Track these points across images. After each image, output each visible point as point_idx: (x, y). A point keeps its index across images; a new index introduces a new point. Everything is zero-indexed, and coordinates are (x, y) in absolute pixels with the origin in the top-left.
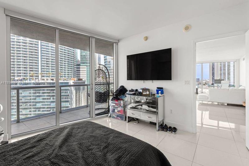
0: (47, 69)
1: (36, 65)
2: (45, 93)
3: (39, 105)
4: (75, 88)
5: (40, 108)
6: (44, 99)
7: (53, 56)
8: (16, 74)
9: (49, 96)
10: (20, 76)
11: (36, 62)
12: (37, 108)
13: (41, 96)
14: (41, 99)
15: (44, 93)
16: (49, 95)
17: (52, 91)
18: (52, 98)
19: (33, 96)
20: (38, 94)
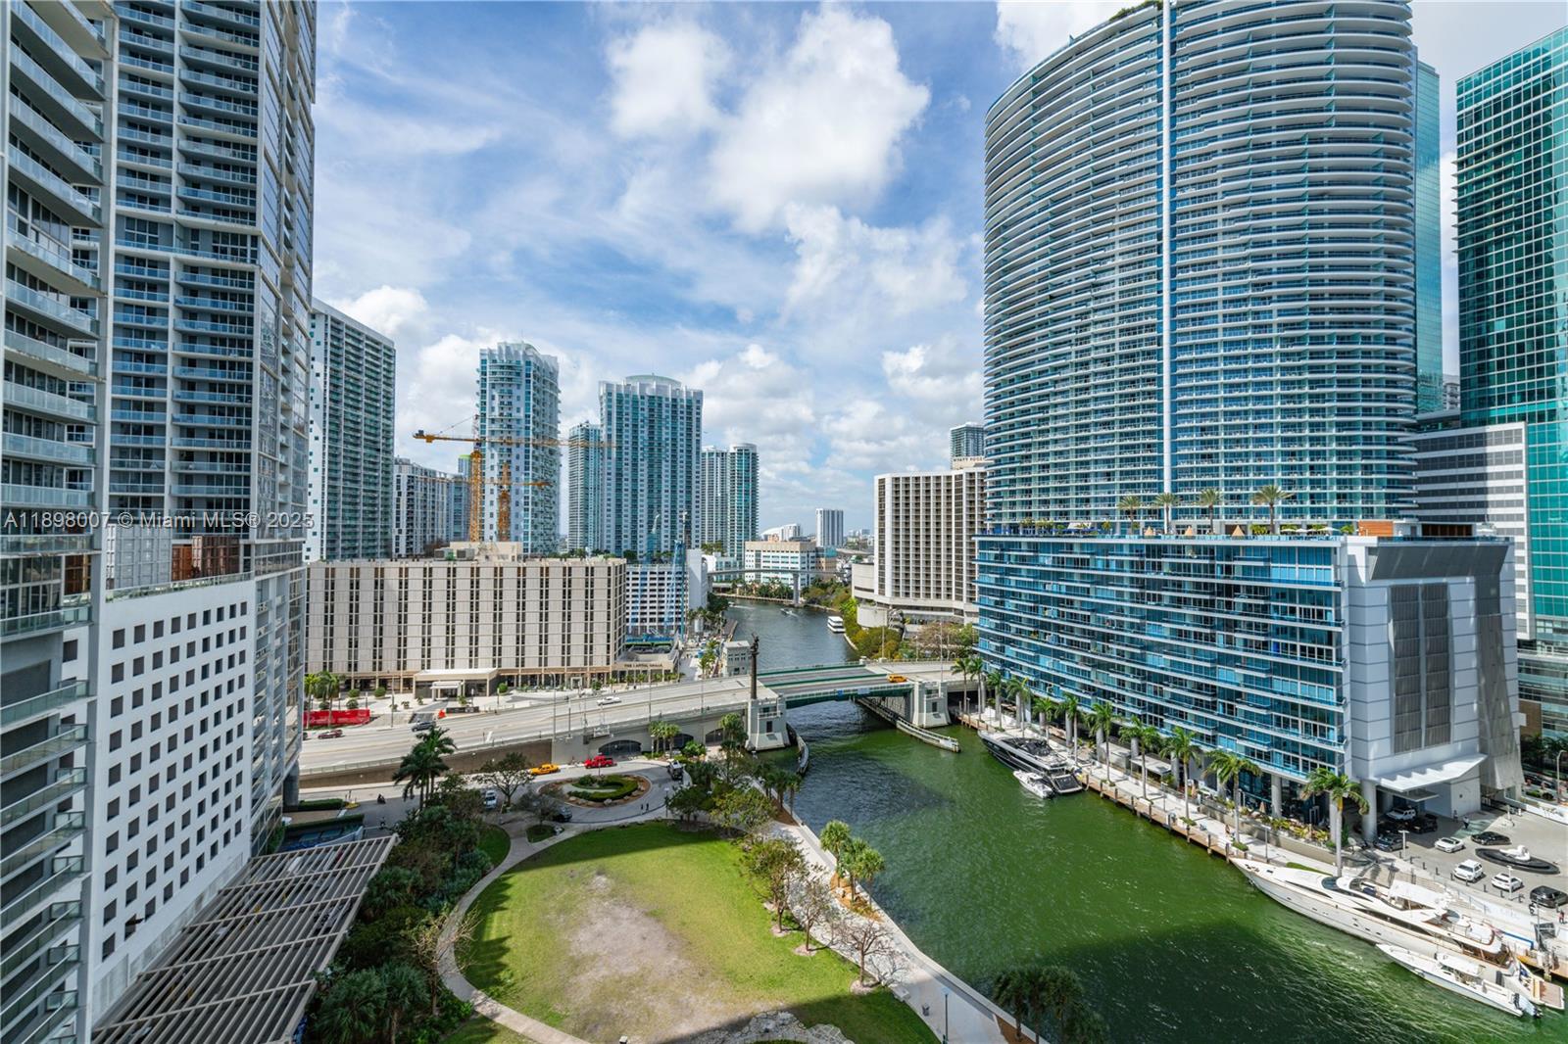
0: (1204, 470)
1: (1149, 458)
2: (1186, 601)
3: (1158, 662)
4: (1394, 590)
5: (1162, 679)
6: (1181, 634)
7: (1236, 394)
8: (1072, 508)
9: (1207, 621)
10: (1088, 512)
11: (1148, 441)
12: (1150, 677)
13: (1166, 614)
14: (1167, 634)
15: (1179, 600)
16: (1206, 618)
17: (1219, 594)
18: (1220, 635)
19: (1132, 609)
20: (1151, 606)
